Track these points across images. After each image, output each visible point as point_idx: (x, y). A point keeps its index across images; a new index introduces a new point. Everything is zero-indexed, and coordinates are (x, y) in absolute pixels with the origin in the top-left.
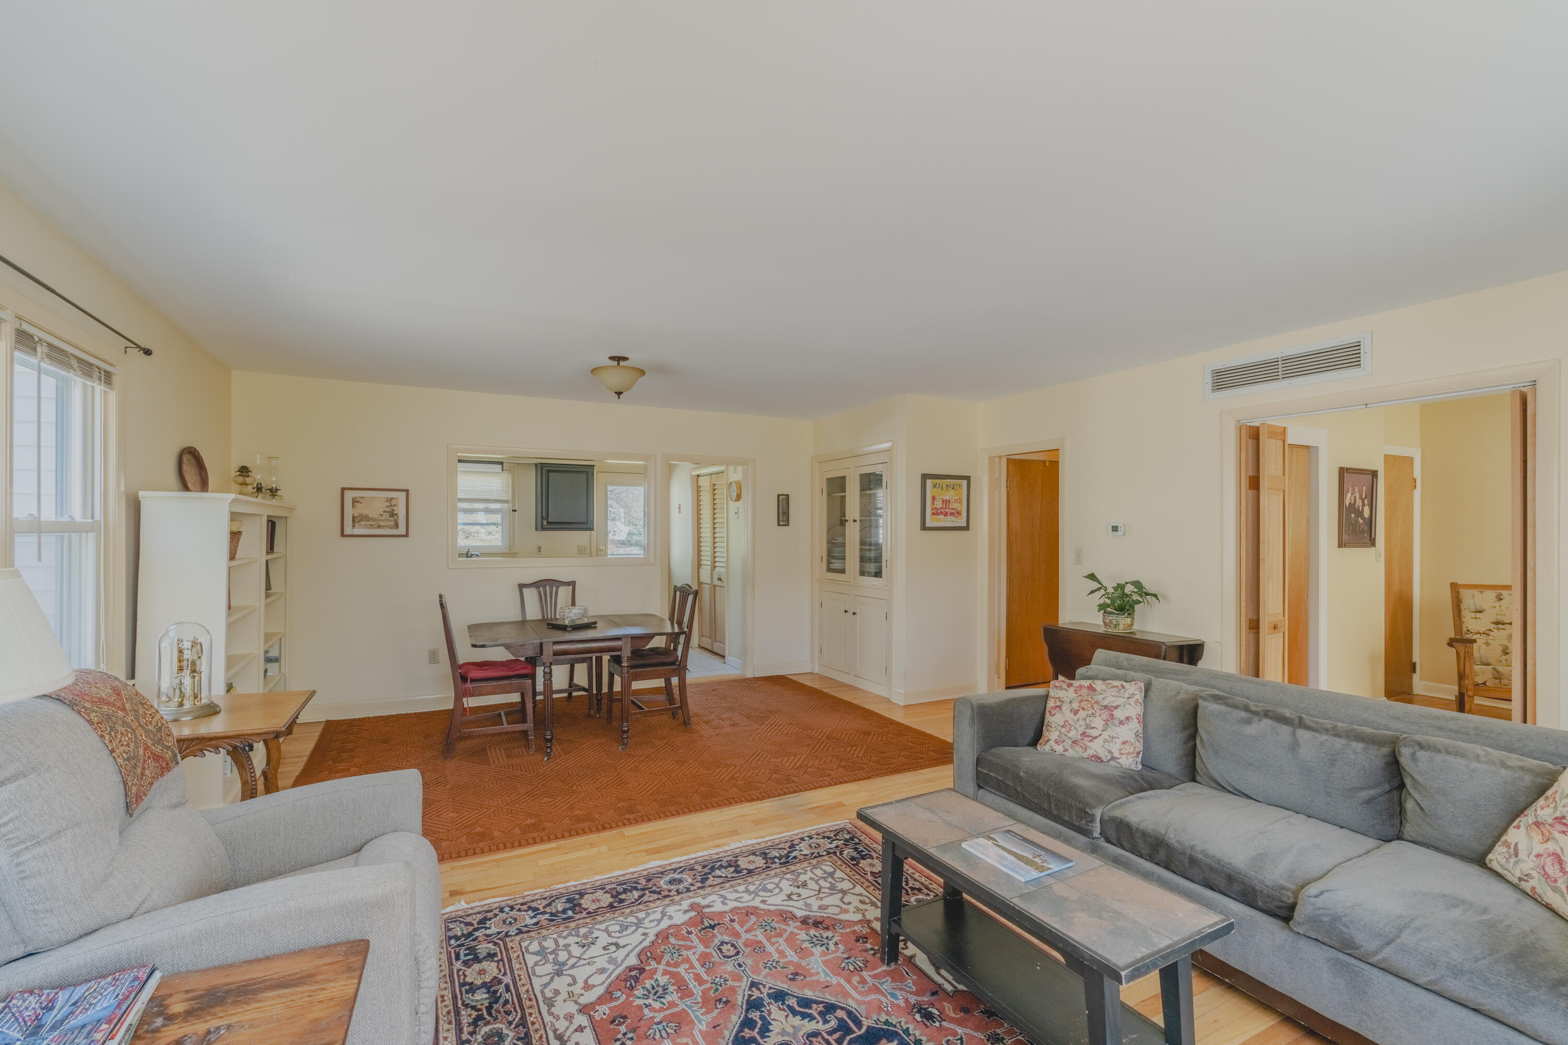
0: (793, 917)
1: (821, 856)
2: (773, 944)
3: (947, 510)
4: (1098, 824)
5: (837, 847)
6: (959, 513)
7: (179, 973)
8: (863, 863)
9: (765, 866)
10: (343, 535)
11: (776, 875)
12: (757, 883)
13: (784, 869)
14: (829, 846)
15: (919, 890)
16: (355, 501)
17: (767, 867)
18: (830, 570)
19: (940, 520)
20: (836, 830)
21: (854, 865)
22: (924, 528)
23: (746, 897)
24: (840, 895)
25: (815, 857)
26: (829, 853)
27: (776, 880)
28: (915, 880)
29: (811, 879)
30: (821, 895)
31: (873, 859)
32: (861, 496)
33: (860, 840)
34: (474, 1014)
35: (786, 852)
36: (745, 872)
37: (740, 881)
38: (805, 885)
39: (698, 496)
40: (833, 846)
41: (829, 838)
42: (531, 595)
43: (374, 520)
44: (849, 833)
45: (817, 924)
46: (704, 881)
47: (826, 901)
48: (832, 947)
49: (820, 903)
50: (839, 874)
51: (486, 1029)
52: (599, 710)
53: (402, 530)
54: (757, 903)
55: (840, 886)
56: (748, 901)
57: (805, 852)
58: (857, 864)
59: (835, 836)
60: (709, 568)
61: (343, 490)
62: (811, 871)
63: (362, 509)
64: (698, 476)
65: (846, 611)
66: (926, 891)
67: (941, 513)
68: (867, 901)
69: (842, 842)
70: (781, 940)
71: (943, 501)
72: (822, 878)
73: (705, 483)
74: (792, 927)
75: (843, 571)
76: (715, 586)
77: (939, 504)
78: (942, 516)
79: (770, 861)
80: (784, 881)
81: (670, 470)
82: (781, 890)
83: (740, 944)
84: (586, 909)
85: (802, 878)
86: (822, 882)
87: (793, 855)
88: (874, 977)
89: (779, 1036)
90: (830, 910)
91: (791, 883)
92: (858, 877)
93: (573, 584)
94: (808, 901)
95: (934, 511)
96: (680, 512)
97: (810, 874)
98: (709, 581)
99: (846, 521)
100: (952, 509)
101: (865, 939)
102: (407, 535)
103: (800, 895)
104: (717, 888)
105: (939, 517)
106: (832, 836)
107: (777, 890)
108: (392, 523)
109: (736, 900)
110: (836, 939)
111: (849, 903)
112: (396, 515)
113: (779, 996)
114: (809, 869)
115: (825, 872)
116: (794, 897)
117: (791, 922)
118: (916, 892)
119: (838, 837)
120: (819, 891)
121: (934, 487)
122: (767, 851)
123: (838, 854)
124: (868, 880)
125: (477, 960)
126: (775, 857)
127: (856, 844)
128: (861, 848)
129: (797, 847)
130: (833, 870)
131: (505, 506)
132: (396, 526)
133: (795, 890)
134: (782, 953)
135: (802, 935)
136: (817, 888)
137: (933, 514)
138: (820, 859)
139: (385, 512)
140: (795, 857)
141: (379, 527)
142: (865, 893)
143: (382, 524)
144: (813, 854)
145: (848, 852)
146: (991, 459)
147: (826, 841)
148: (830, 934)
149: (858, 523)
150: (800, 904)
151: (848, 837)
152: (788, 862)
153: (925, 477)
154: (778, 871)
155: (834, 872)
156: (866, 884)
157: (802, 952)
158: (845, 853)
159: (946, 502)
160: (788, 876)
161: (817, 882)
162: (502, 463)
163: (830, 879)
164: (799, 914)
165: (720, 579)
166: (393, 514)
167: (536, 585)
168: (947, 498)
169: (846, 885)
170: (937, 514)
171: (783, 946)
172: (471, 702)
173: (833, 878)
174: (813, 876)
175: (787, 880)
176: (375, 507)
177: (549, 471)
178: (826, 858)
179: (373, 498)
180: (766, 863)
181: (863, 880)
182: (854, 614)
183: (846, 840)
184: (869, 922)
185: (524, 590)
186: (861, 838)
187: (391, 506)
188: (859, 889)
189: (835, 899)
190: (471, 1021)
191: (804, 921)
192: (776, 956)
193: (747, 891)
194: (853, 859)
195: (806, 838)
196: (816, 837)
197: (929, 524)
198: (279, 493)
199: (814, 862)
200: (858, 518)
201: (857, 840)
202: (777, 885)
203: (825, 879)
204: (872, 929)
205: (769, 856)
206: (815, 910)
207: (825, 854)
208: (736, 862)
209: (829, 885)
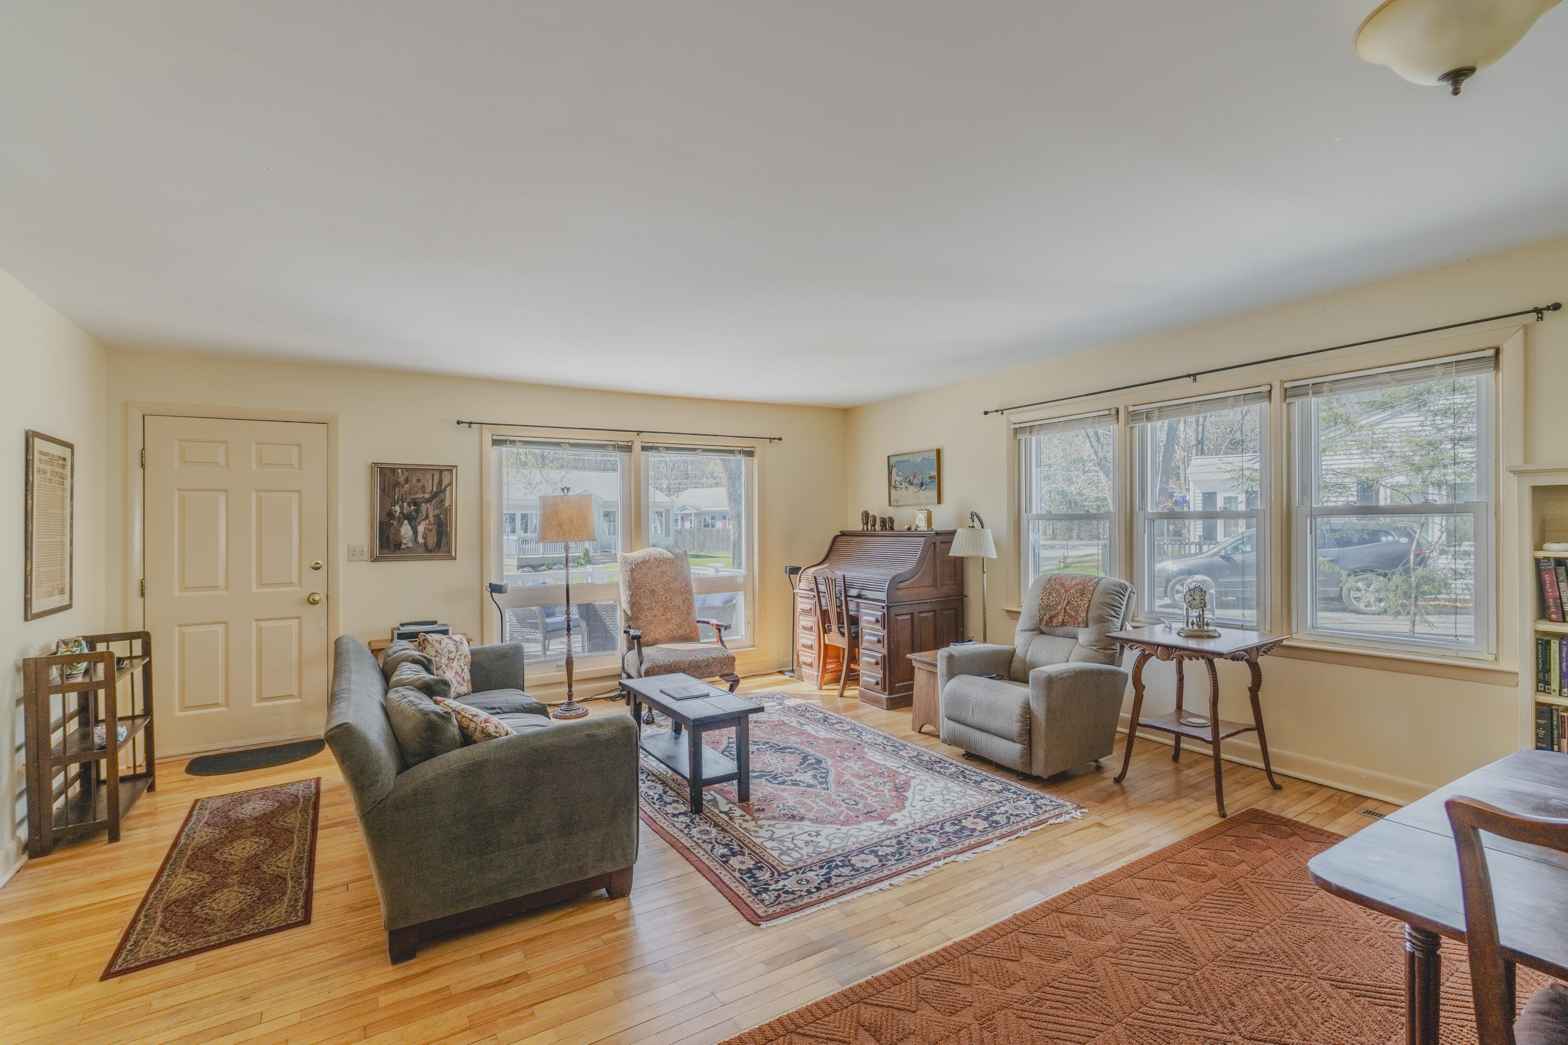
0: (811, 820)
1: (795, 870)
2: (821, 806)
5: (777, 882)
8: (750, 864)
9: (850, 858)
11: (835, 850)
12: (850, 843)
13: (830, 856)
14: (786, 882)
17: (847, 857)
20: (779, 904)
21: (760, 862)
23: (854, 832)
24: (775, 836)
25: (800, 869)
26: (785, 874)
27: (833, 846)
28: (704, 850)
29: (802, 849)
30: (791, 836)
31: (739, 870)
33: (750, 890)
35: (833, 873)
36: (866, 852)
37: (866, 844)
38: (807, 843)
40: (781, 884)
41: (787, 892)
44: (762, 901)
45: (793, 817)
46: (899, 843)
47: (786, 832)
48: (781, 806)
49: (791, 830)
50: (776, 854)
54: (844, 829)
55: (775, 844)
56: (853, 830)
57: (812, 874)
58: (757, 863)
59: (778, 896)
62: (802, 856)
66: (700, 841)
68: (752, 833)
69: (771, 888)
70: (816, 808)
72: (792, 850)
74: (811, 815)
79: (847, 863)
80: (827, 845)
82: (827, 839)
83: (844, 805)
85: (810, 849)
86: (792, 846)
87: (824, 871)
90: (783, 826)
91: (820, 844)
92: (758, 851)
94: (802, 831)
97: (804, 852)
101: (758, 810)
103: (809, 835)
104: (883, 837)
106: (783, 895)
107: (830, 838)
109: (862, 830)
110: (778, 809)
111: (767, 831)
113: (809, 786)
114: (806, 857)
115: (789, 855)
116: (814, 834)
117: (812, 817)
118: (708, 841)
119: (776, 893)
120: (793, 839)
122: (853, 873)
123: (776, 874)
124: (749, 848)
126: (842, 867)
127: (755, 886)
128: (749, 881)
129: (822, 879)
130: (782, 857)
133: (814, 839)
134: (814, 801)
135: (802, 811)
136: (795, 841)
138: (795, 867)
140: (821, 867)
142: (753, 838)
144: (803, 873)
145: (765, 875)
147: (789, 888)
148: (782, 812)
150: (807, 829)
151: (764, 895)
152: (828, 863)
154: (835, 854)
155: (780, 855)
156: (750, 845)
157: (803, 804)
158: (768, 874)
160: (823, 850)
161: (796, 846)
163: (784, 848)
164: (807, 823)
169: (769, 844)
171: (814, 805)
173: (781, 849)
174: (800, 851)
175: (823, 847)
178: (789, 868)
180: (849, 861)
181: (754, 849)
183: (766, 891)
184: (753, 820)
186: (748, 894)
188: (758, 841)
189: (779, 834)
191: (802, 819)
192: (818, 800)
193: (856, 837)
194: (760, 868)
195: (814, 890)
196: (803, 893)
199: (801, 864)
201: (754, 890)
202: (831, 842)
203: (789, 849)
204: (751, 815)
205: (850, 868)
206: (795, 827)
207: (790, 873)
208: (880, 861)
209: (785, 844)
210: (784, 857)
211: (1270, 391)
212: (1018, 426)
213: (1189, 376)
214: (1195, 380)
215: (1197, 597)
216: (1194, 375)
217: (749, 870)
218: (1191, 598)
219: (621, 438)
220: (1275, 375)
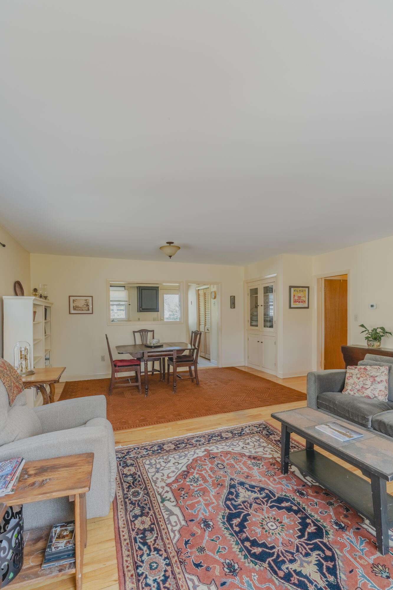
0: (245, 455)
2: (238, 465)
3: (300, 300)
4: (370, 422)
5: (260, 430)
6: (305, 302)
7: (30, 461)
8: (271, 437)
9: (232, 436)
10: (70, 313)
11: (237, 440)
12: (230, 442)
13: (240, 438)
14: (257, 430)
15: (295, 447)
16: (74, 301)
17: (233, 437)
18: (251, 325)
19: (297, 305)
20: (259, 424)
21: (267, 437)
22: (290, 308)
23: (226, 447)
24: (263, 448)
25: (252, 434)
26: (257, 433)
27: (237, 442)
28: (293, 443)
29: (250, 442)
30: (255, 448)
31: (275, 435)
32: (264, 296)
33: (269, 428)
34: (128, 485)
35: (240, 431)
36: (225, 438)
37: (223, 442)
38: (248, 444)
39: (199, 298)
40: (259, 429)
41: (257, 427)
42: (138, 335)
43: (81, 308)
44: (264, 425)
45: (254, 458)
46: (209, 441)
47: (258, 450)
48: (261, 467)
49: (255, 451)
50: (261, 440)
51: (133, 490)
52: (164, 379)
53: (90, 311)
54: (230, 449)
55: (262, 445)
56: (226, 449)
57: (247, 432)
58: (269, 437)
59: (259, 426)
60: (204, 325)
61: (70, 296)
62: (251, 439)
63: (76, 304)
64: (199, 290)
65: (258, 342)
66: (297, 448)
67: (297, 302)
68: (274, 450)
69: (262, 428)
70: (241, 464)
71: (298, 297)
72: (255, 441)
73: (201, 293)
74: (245, 459)
75: (257, 326)
76: (206, 332)
77: (296, 298)
78: (298, 303)
79: (234, 435)
80: (240, 442)
81: (188, 287)
82: (239, 445)
83: (225, 464)
84: (165, 450)
85: (247, 441)
86: (255, 443)
87: (243, 433)
88: (279, 478)
89: (243, 498)
90: (259, 453)
91: (243, 443)
92: (269, 441)
93: (153, 331)
94: (250, 450)
95: (295, 301)
96: (192, 304)
97: (250, 440)
98: (204, 331)
99: (258, 306)
100: (302, 300)
101: (274, 464)
102: (92, 313)
103: (247, 448)
104: (214, 444)
105: (296, 303)
107: (238, 446)
108: (87, 309)
109: (222, 448)
110: (262, 464)
111: (267, 451)
112: (88, 306)
113: (242, 484)
114: (249, 438)
115: (256, 439)
116: (245, 448)
117: (244, 457)
118: (293, 448)
120: (254, 446)
121: (294, 291)
122: (233, 431)
123: (261, 433)
124: (273, 443)
125: (127, 466)
126: (236, 433)
127: (268, 429)
128: (270, 431)
129: (244, 430)
130: (259, 439)
131: (126, 303)
132: (89, 310)
133: (245, 446)
134: (241, 468)
135: (249, 462)
136: (254, 445)
137: (294, 302)
138: (254, 434)
139: (84, 304)
140: (244, 434)
141: (83, 310)
142: (273, 448)
143: (84, 309)
144: (251, 432)
146: (318, 279)
148: (260, 462)
149: (263, 307)
150: (247, 451)
151: (264, 427)
152: (241, 435)
153: (291, 287)
154: (237, 438)
156: (273, 444)
157: (249, 468)
158: (264, 432)
159: (299, 297)
160: (242, 440)
161: (253, 443)
162: (125, 287)
163: (258, 442)
164: (247, 454)
165: (208, 330)
166: (87, 305)
167: (140, 331)
168: (300, 295)
169: (265, 444)
170: (296, 302)
171: (242, 466)
172: (119, 375)
173: (260, 442)
174: (251, 441)
175: (241, 442)
176: (81, 303)
177: (142, 289)
179: (80, 299)
180: (233, 435)
181: (271, 443)
182: (262, 342)
183: (264, 428)
184: (275, 458)
185: (135, 333)
186: (270, 427)
187: (87, 302)
188: (270, 446)
189: (261, 449)
190: (127, 487)
191: (249, 457)
192: (239, 469)
193: (226, 445)
194: (267, 435)
195: (248, 427)
196: (251, 426)
197: (292, 306)
198: (48, 298)
199: (252, 435)
200: (263, 305)
202: (238, 444)
203: (256, 442)
204: (276, 461)
205: (233, 433)
206: (253, 453)
207: (255, 432)
208: (221, 434)
209: (258, 444)
210: (258, 438)
217: (271, 434)
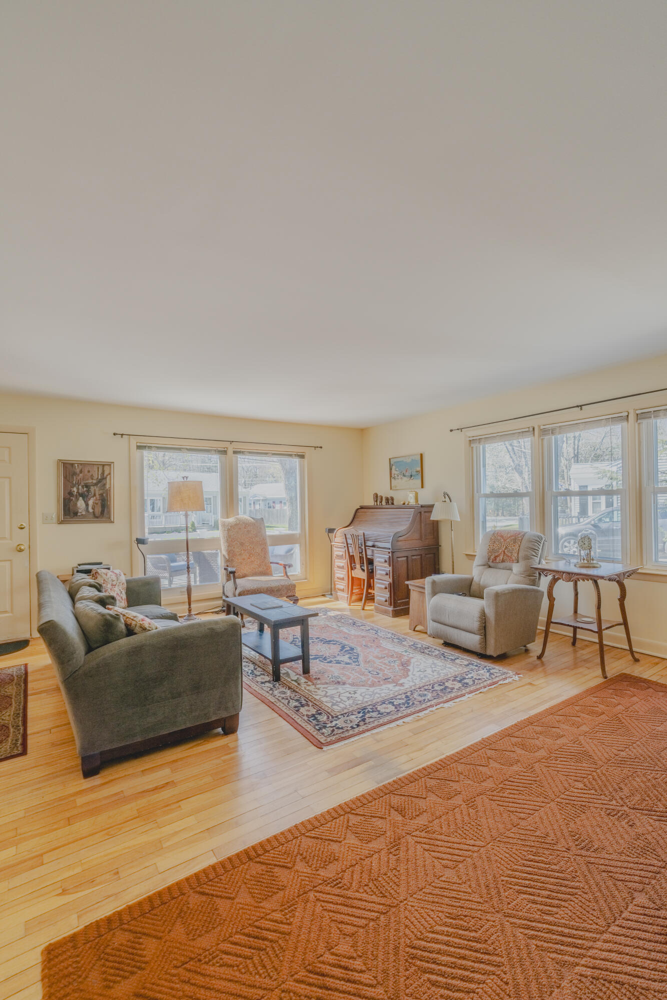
0: (350, 684)
1: (342, 715)
2: (356, 675)
5: (331, 722)
8: (313, 711)
9: (376, 706)
11: (366, 702)
12: (375, 698)
13: (364, 705)
14: (337, 722)
20: (334, 735)
21: (320, 710)
23: (378, 691)
24: (328, 694)
25: (346, 714)
26: (336, 717)
27: (365, 700)
28: (283, 703)
29: (345, 701)
30: (338, 694)
31: (307, 715)
33: (314, 727)
35: (367, 716)
36: (386, 703)
37: (386, 698)
38: (348, 698)
40: (334, 723)
41: (338, 728)
44: (323, 734)
45: (339, 683)
46: (407, 697)
47: (335, 691)
48: (330, 676)
49: (338, 691)
50: (329, 705)
54: (372, 689)
55: (328, 699)
56: (377, 689)
57: (353, 717)
58: (318, 711)
59: (333, 731)
62: (346, 706)
66: (280, 698)
68: (313, 692)
69: (328, 726)
70: (352, 677)
72: (340, 702)
74: (350, 681)
79: (374, 709)
80: (361, 699)
82: (361, 695)
83: (371, 675)
85: (351, 702)
86: (339, 700)
87: (361, 715)
90: (332, 688)
91: (356, 699)
92: (317, 704)
94: (344, 691)
97: (347, 703)
101: (316, 679)
103: (350, 693)
104: (396, 694)
106: (336, 730)
107: (363, 695)
109: (383, 689)
110: (328, 678)
111: (322, 691)
113: (348, 664)
114: (348, 706)
115: (337, 705)
116: (352, 692)
118: (285, 698)
119: (332, 729)
122: (379, 715)
123: (330, 717)
124: (312, 702)
126: (373, 712)
127: (318, 725)
128: (314, 722)
129: (360, 719)
130: (333, 707)
133: (353, 695)
134: (351, 673)
135: (344, 679)
136: (340, 697)
138: (342, 712)
140: (359, 713)
142: (313, 696)
144: (347, 716)
145: (323, 718)
147: (339, 725)
148: (331, 680)
150: (348, 689)
151: (324, 730)
152: (362, 710)
154: (367, 705)
155: (332, 705)
156: (313, 700)
158: (325, 717)
160: (359, 702)
161: (342, 700)
163: (334, 701)
164: (348, 686)
169: (324, 699)
171: (351, 675)
173: (332, 702)
174: (344, 703)
175: (359, 700)
178: (338, 714)
180: (376, 708)
181: (314, 702)
183: (325, 727)
184: (313, 685)
186: (313, 729)
188: (317, 697)
189: (330, 693)
191: (344, 684)
192: (353, 672)
193: (379, 694)
194: (320, 714)
195: (355, 726)
196: (349, 728)
199: (345, 711)
201: (317, 727)
202: (364, 697)
203: (337, 702)
204: (311, 682)
205: (377, 713)
206: (341, 689)
207: (340, 717)
208: (396, 708)
209: (335, 699)
210: (335, 707)
211: (628, 416)
212: (471, 439)
213: (578, 406)
214: (581, 409)
215: (586, 543)
216: (581, 406)
217: (313, 715)
218: (582, 543)
219: (220, 446)
220: (631, 405)
